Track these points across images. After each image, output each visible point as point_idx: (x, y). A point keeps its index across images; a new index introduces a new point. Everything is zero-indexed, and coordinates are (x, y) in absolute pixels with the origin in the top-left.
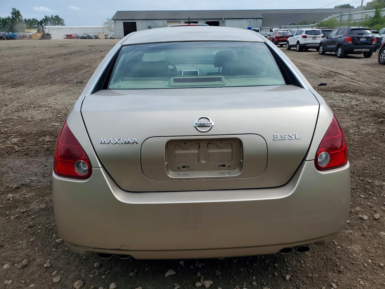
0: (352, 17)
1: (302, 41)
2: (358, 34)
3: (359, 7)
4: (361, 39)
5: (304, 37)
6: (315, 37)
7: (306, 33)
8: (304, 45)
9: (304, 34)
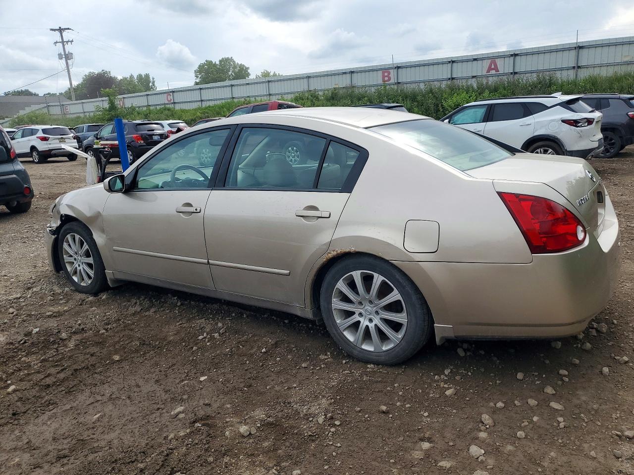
0: (67, 109)
1: (42, 146)
2: (148, 131)
3: (47, 94)
4: (153, 136)
5: (44, 139)
6: (62, 138)
7: (44, 133)
8: (48, 152)
9: (41, 134)
